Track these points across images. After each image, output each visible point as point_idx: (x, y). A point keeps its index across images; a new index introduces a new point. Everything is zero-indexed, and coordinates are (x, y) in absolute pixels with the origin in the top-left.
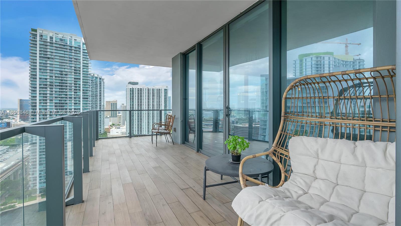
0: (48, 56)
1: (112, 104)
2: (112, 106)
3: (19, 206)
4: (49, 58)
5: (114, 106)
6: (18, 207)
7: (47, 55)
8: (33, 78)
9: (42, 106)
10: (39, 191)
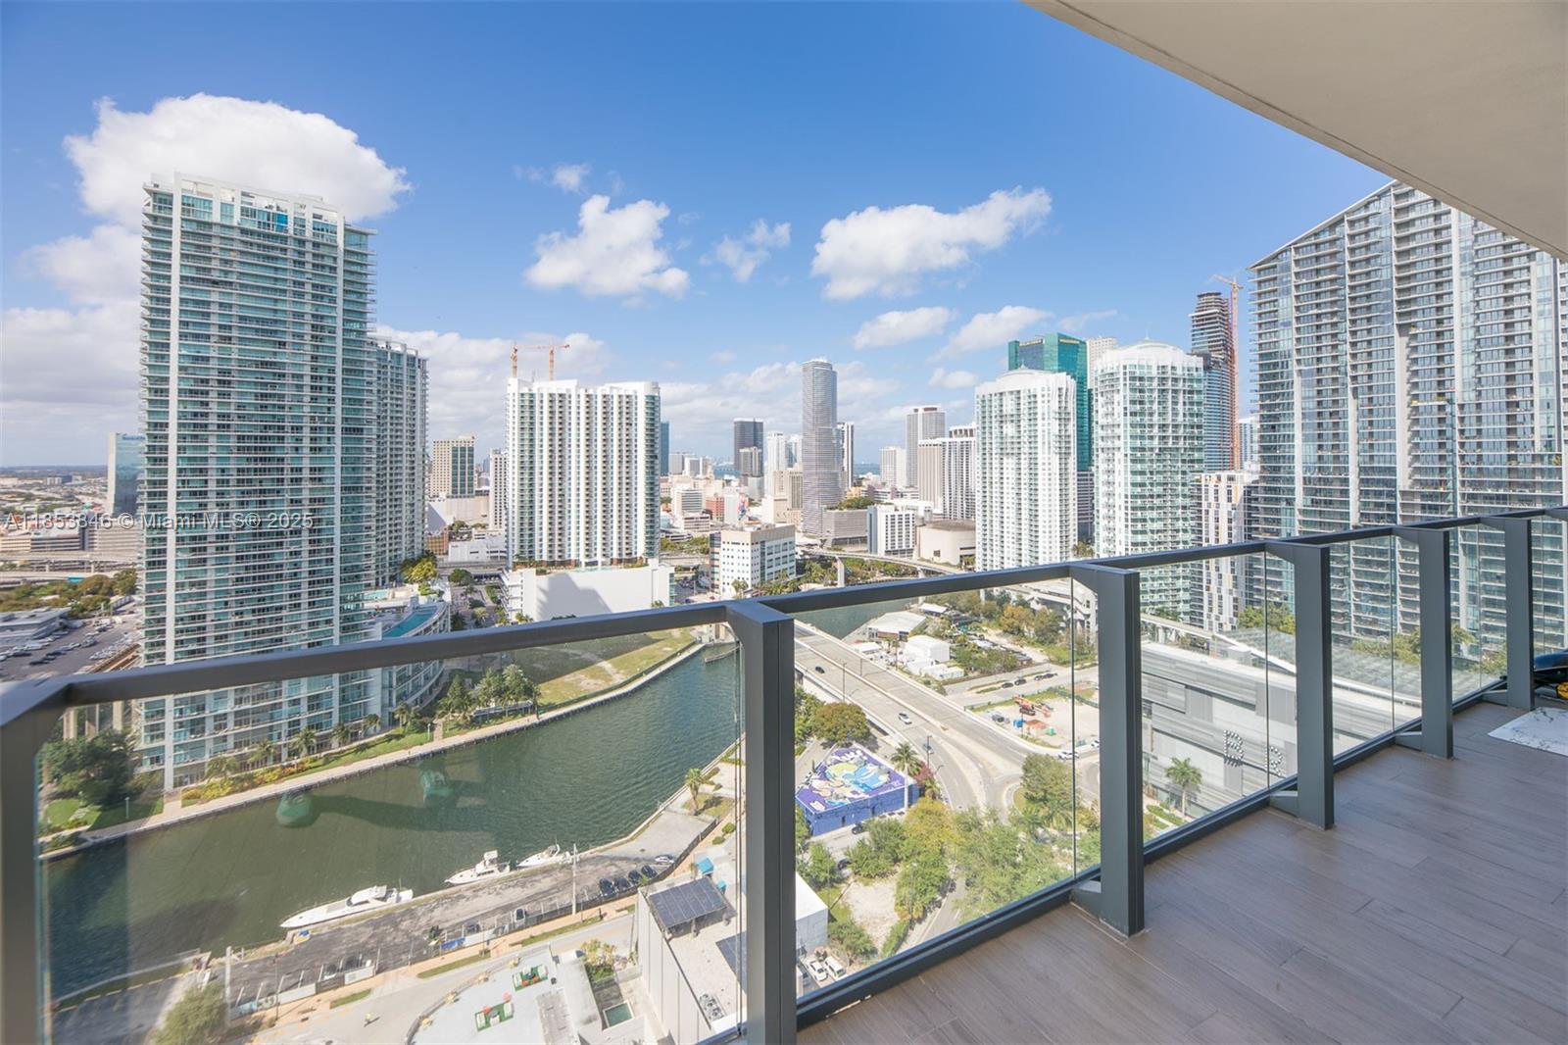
0: (215, 276)
1: (455, 450)
2: (455, 456)
3: (94, 838)
4: (215, 283)
5: (463, 456)
6: (91, 841)
7: (209, 270)
8: (157, 356)
9: (190, 459)
10: (175, 779)
